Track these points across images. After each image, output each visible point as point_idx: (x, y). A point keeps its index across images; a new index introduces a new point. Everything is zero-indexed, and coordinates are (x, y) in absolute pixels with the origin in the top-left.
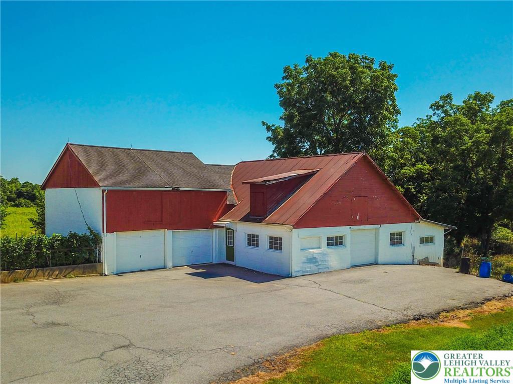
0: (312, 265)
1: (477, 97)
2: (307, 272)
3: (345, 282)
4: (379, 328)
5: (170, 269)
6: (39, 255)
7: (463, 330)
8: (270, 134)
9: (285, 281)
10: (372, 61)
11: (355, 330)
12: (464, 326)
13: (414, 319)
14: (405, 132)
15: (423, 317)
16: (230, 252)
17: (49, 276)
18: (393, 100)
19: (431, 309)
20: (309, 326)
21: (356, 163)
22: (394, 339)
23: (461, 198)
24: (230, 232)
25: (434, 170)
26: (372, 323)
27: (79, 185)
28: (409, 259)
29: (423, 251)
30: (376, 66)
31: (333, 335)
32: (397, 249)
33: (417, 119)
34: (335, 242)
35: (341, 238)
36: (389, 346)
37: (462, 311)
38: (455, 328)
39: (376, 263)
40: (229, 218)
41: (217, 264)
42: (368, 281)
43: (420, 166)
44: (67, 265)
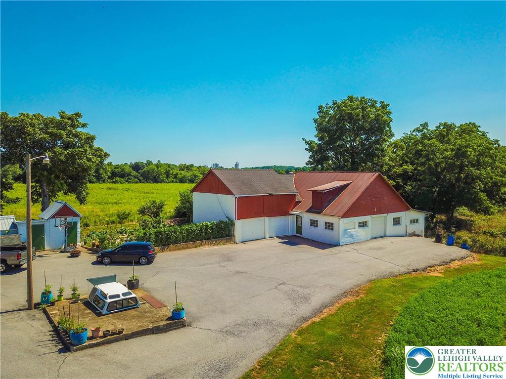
0: (350, 239)
1: (445, 125)
2: (348, 242)
3: (371, 249)
4: (397, 276)
5: (268, 239)
6: (206, 233)
7: (440, 278)
8: (307, 146)
9: (337, 248)
10: (376, 102)
11: (385, 277)
12: (440, 275)
13: (414, 271)
14: (396, 145)
15: (418, 270)
16: (299, 229)
17: (211, 244)
18: (390, 128)
19: (422, 265)
20: (362, 275)
21: (375, 179)
22: (406, 282)
23: (435, 192)
24: (299, 218)
25: (415, 169)
26: (392, 273)
27: (218, 192)
28: (404, 233)
29: (412, 228)
30: (378, 105)
31: (375, 279)
32: (397, 227)
33: (404, 133)
34: (363, 225)
35: (366, 222)
36: (404, 285)
37: (438, 267)
38: (436, 276)
39: (385, 236)
40: (299, 209)
41: (291, 236)
42: (384, 248)
43: (406, 167)
44: (219, 238)
